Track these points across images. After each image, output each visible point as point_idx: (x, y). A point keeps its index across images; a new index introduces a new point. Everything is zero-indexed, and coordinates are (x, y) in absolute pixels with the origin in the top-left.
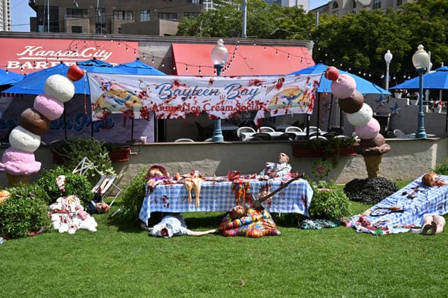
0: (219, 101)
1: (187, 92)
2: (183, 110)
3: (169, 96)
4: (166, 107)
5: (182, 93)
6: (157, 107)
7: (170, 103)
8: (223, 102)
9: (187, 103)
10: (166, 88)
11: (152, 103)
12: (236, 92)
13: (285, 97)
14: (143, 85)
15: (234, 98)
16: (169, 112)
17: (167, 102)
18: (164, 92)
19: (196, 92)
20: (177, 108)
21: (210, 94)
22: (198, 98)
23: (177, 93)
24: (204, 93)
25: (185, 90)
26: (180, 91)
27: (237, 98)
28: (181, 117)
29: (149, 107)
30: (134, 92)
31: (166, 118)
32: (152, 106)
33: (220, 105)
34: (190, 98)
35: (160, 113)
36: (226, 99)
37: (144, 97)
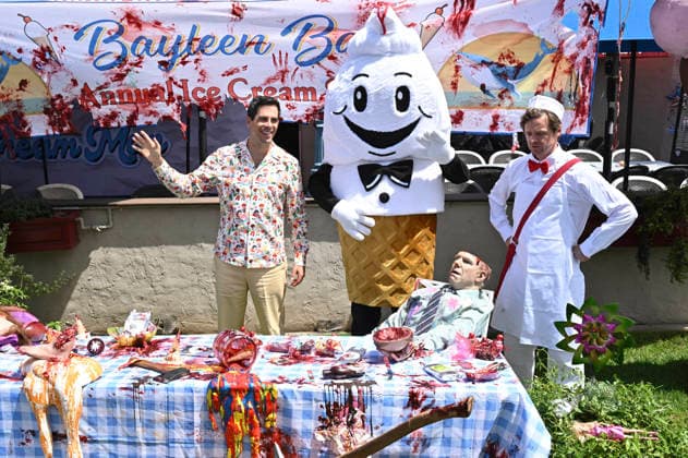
0: (273, 71)
1: (170, 44)
2: (171, 100)
3: (121, 60)
4: (121, 94)
5: (156, 46)
6: (91, 94)
7: (127, 80)
8: (284, 73)
9: (178, 78)
10: (104, 36)
11: (75, 83)
12: (322, 42)
13: (484, 63)
14: (35, 31)
15: (316, 61)
16: (132, 107)
17: (120, 77)
18: (101, 47)
19: (196, 44)
20: (153, 94)
21: (241, 49)
22: (207, 62)
23: (140, 48)
24: (222, 48)
25: (164, 39)
26: (149, 43)
27: (326, 62)
28: (167, 119)
29: (68, 97)
30: (14, 53)
31: (124, 124)
32: (77, 91)
33: (277, 84)
34: (184, 63)
35: (106, 110)
36: (292, 65)
37: (48, 68)
